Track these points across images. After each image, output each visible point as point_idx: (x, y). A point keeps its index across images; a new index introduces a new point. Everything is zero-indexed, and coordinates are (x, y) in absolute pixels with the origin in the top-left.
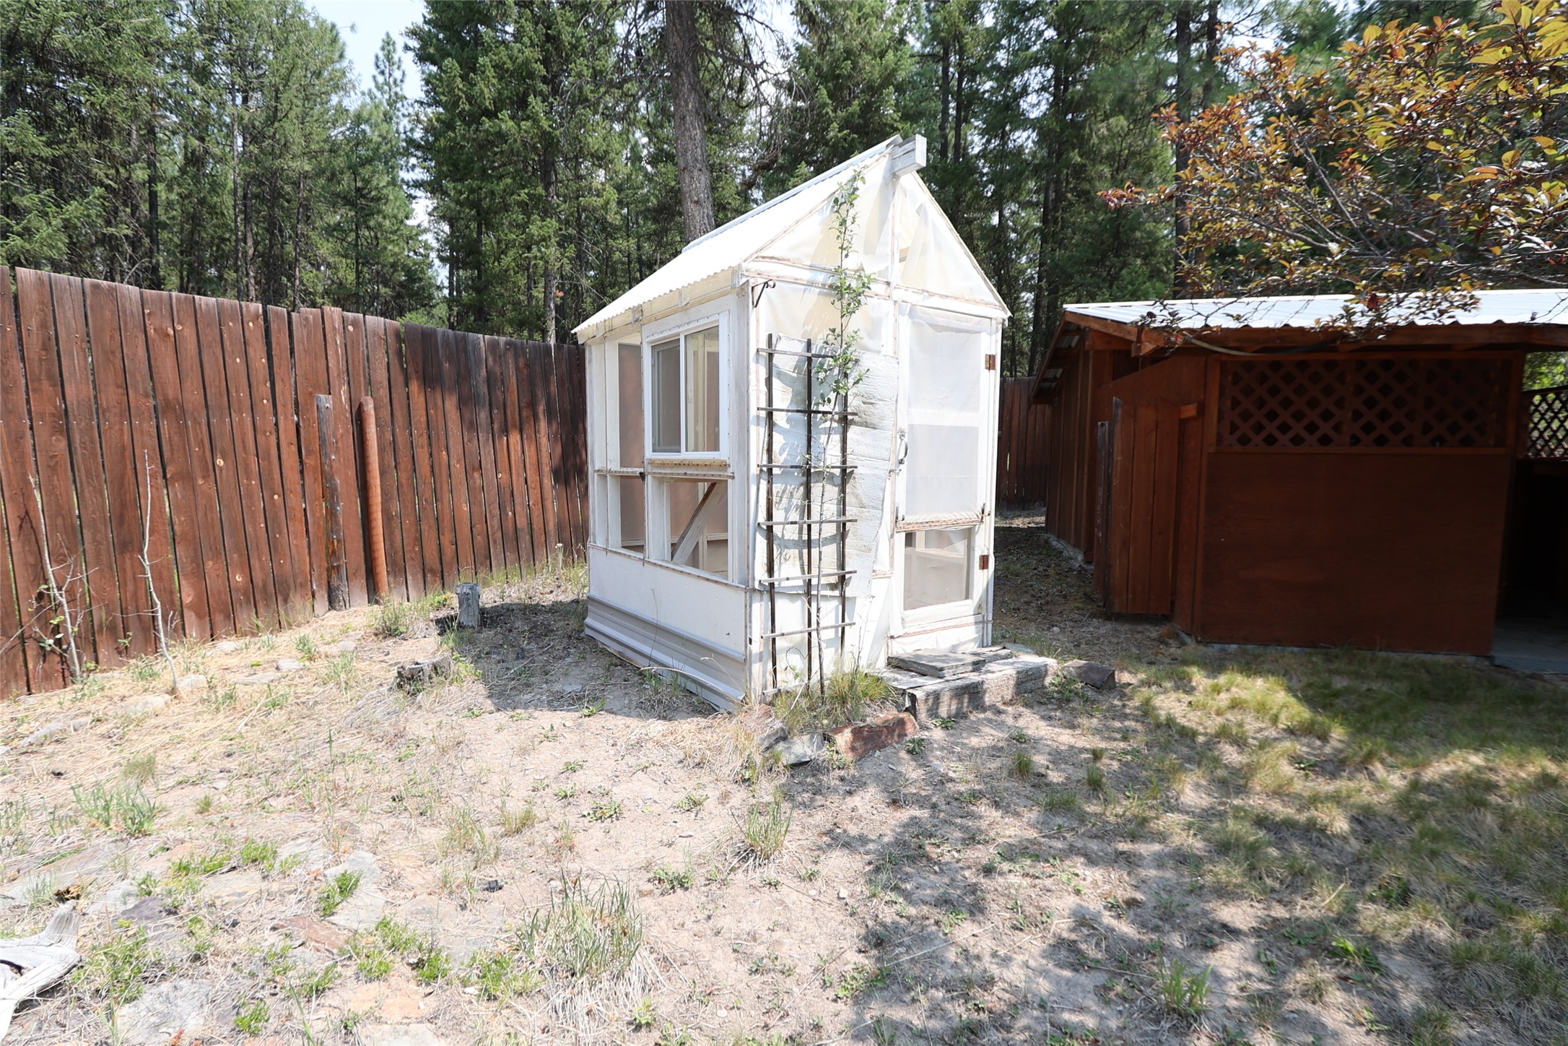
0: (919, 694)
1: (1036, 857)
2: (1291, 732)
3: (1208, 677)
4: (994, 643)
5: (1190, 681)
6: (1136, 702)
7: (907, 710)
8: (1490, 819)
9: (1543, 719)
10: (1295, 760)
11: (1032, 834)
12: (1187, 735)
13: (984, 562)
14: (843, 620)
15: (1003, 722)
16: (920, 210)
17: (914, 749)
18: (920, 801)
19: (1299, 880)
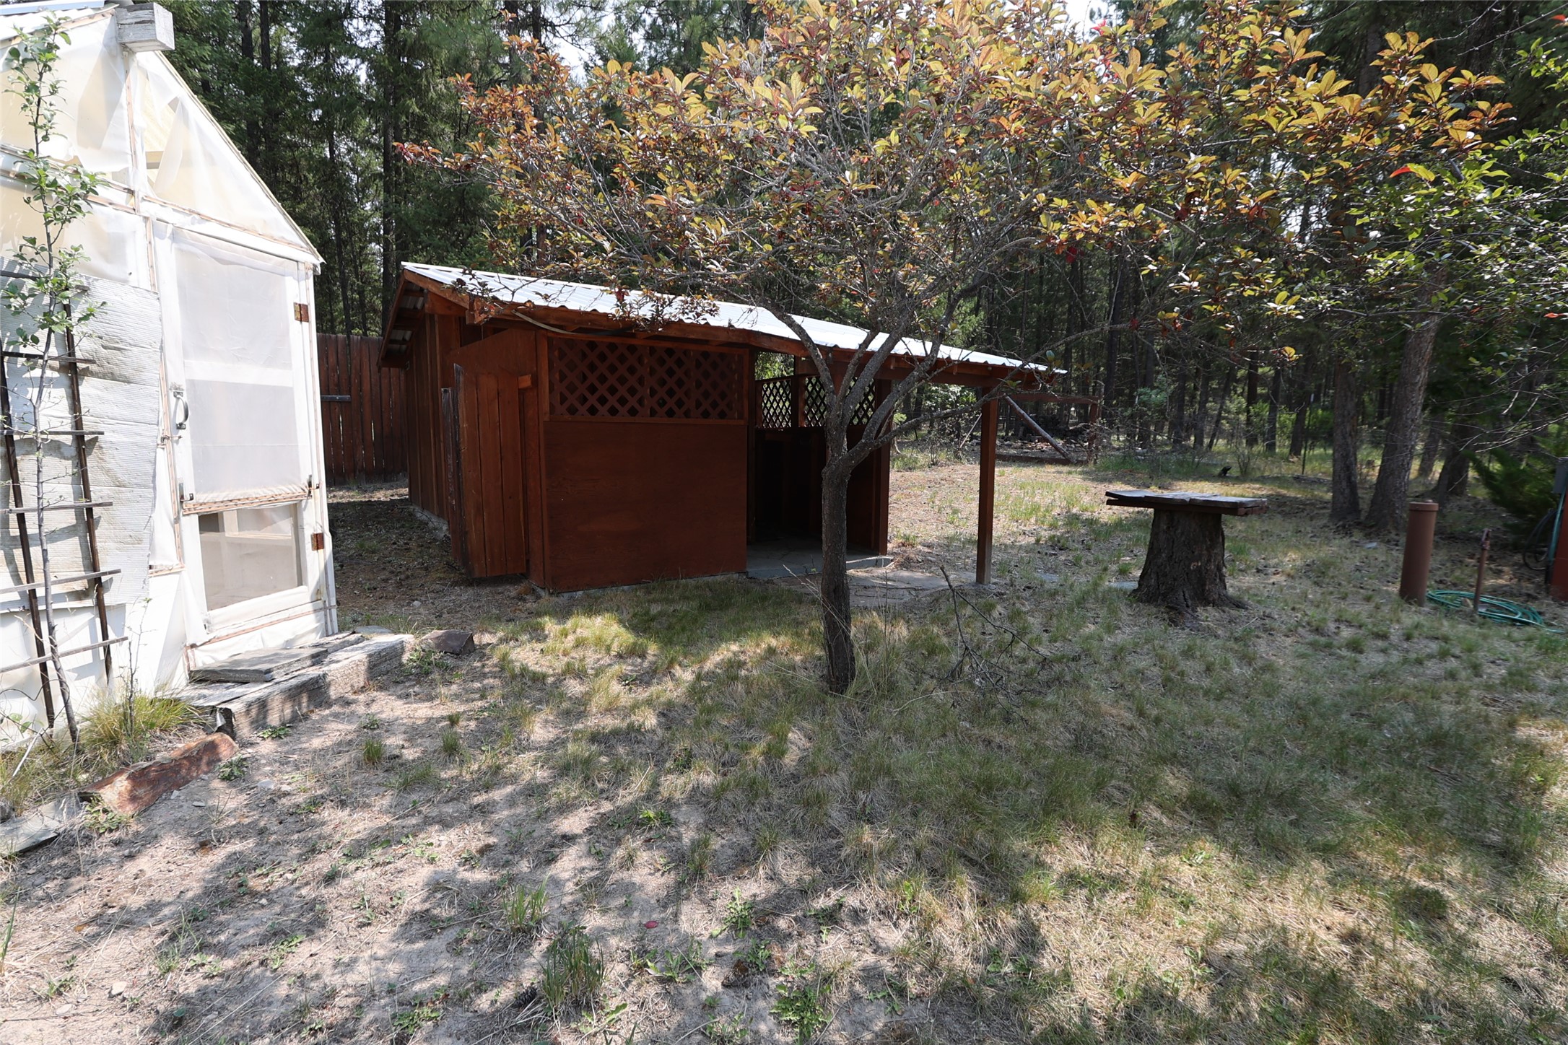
0: (234, 707)
1: (388, 843)
2: (620, 656)
3: (559, 623)
4: (341, 630)
5: (543, 629)
6: (495, 660)
7: (220, 729)
8: (740, 688)
9: (770, 610)
10: (623, 679)
11: (385, 820)
12: (538, 679)
13: (318, 542)
14: (105, 636)
15: (353, 713)
16: (174, 104)
17: (231, 774)
18: (240, 832)
19: (621, 773)
